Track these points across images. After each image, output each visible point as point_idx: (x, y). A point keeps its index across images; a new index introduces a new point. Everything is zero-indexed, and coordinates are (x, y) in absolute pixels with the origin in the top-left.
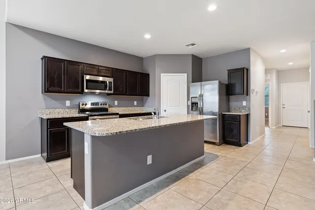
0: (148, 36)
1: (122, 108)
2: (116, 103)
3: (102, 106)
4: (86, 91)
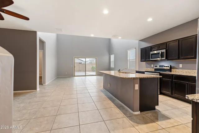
3: (166, 67)
4: (151, 59)
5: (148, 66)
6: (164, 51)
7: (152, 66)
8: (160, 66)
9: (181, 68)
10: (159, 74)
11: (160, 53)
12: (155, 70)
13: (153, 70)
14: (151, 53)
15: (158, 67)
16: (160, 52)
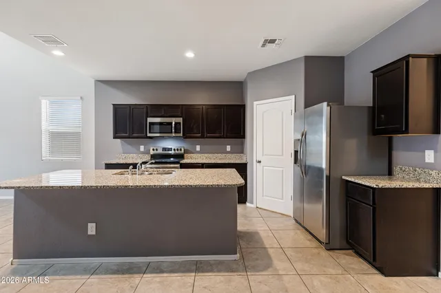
0: (190, 55)
1: (206, 155)
2: (198, 148)
3: (177, 152)
4: (149, 135)
5: (130, 148)
6: (180, 120)
7: (142, 148)
8: (164, 149)
9: (198, 152)
10: (178, 165)
11: (174, 123)
12: (153, 157)
13: (147, 158)
14: (150, 120)
15: (160, 151)
16: (174, 121)
